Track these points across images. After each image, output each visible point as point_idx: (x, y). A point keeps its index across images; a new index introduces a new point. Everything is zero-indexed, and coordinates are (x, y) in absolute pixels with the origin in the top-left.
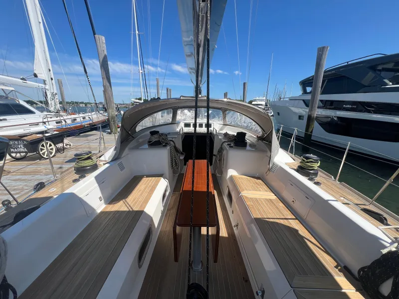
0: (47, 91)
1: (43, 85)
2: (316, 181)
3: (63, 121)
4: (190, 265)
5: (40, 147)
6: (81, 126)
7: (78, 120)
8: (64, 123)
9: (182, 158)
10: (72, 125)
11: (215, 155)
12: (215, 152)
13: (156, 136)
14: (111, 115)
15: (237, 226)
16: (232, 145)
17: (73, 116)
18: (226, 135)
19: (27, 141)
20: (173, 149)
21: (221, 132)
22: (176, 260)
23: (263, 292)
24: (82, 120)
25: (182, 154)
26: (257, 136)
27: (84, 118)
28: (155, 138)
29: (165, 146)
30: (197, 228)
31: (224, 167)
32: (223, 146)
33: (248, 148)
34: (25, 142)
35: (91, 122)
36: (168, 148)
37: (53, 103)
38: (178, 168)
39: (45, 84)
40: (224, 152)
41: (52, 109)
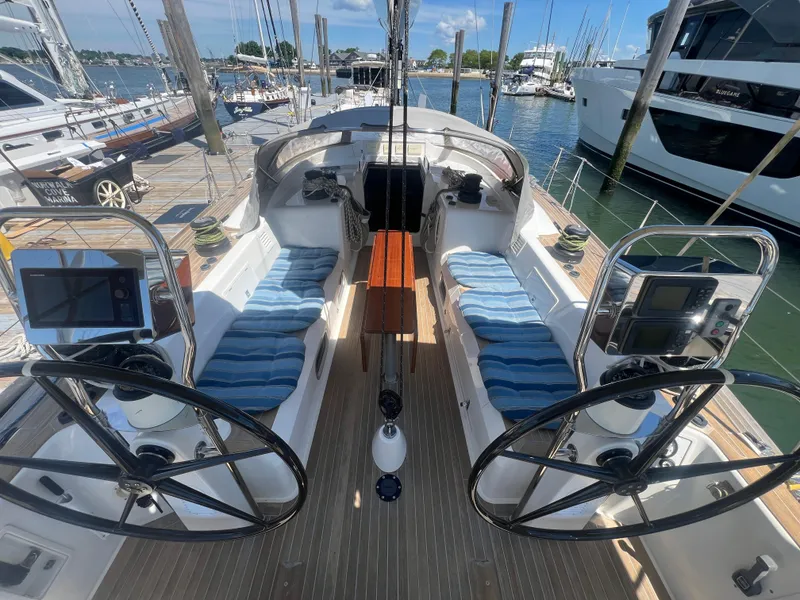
0: (46, 41)
1: (32, 24)
2: (574, 270)
3: (106, 120)
4: (382, 377)
5: (99, 194)
6: (149, 132)
7: (137, 116)
8: (110, 125)
9: (365, 221)
10: (128, 129)
11: (424, 215)
12: (425, 209)
13: (317, 181)
14: (199, 95)
15: (449, 331)
16: (455, 200)
17: (124, 108)
18: (447, 173)
19: (71, 182)
20: (349, 206)
21: (439, 164)
22: (365, 369)
23: (468, 403)
24: (145, 116)
25: (365, 214)
26: (504, 181)
27: (148, 111)
28: (315, 186)
29: (334, 201)
30: (390, 336)
31: (439, 236)
32: (439, 199)
33: (483, 204)
34: (68, 184)
35: (166, 122)
36: (341, 204)
37: (70, 75)
38: (359, 240)
39: (35, 20)
40: (440, 212)
41: (73, 90)
